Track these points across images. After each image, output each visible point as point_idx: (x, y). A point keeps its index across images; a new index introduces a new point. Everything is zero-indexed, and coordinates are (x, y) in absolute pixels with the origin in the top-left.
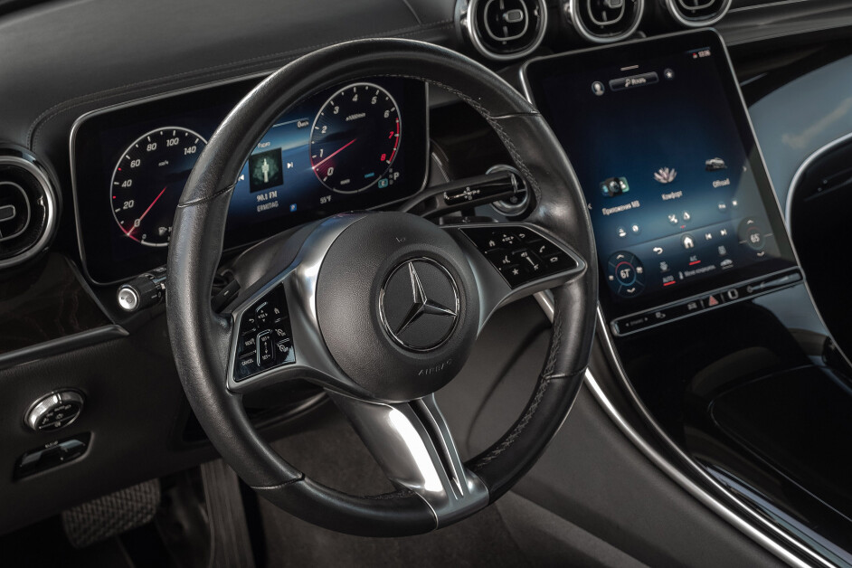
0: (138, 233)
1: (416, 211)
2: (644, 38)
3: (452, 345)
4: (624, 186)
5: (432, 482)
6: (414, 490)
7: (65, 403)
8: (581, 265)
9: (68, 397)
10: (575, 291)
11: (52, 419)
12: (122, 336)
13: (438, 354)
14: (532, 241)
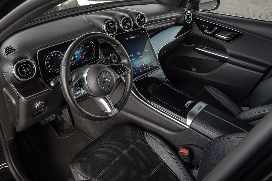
0: (51, 71)
1: (100, 63)
2: (133, 30)
3: (111, 87)
4: (133, 56)
5: (109, 110)
6: (106, 112)
7: (42, 103)
8: (130, 70)
9: (42, 102)
10: (129, 75)
11: (40, 106)
12: (51, 90)
13: (109, 88)
14: (121, 67)
